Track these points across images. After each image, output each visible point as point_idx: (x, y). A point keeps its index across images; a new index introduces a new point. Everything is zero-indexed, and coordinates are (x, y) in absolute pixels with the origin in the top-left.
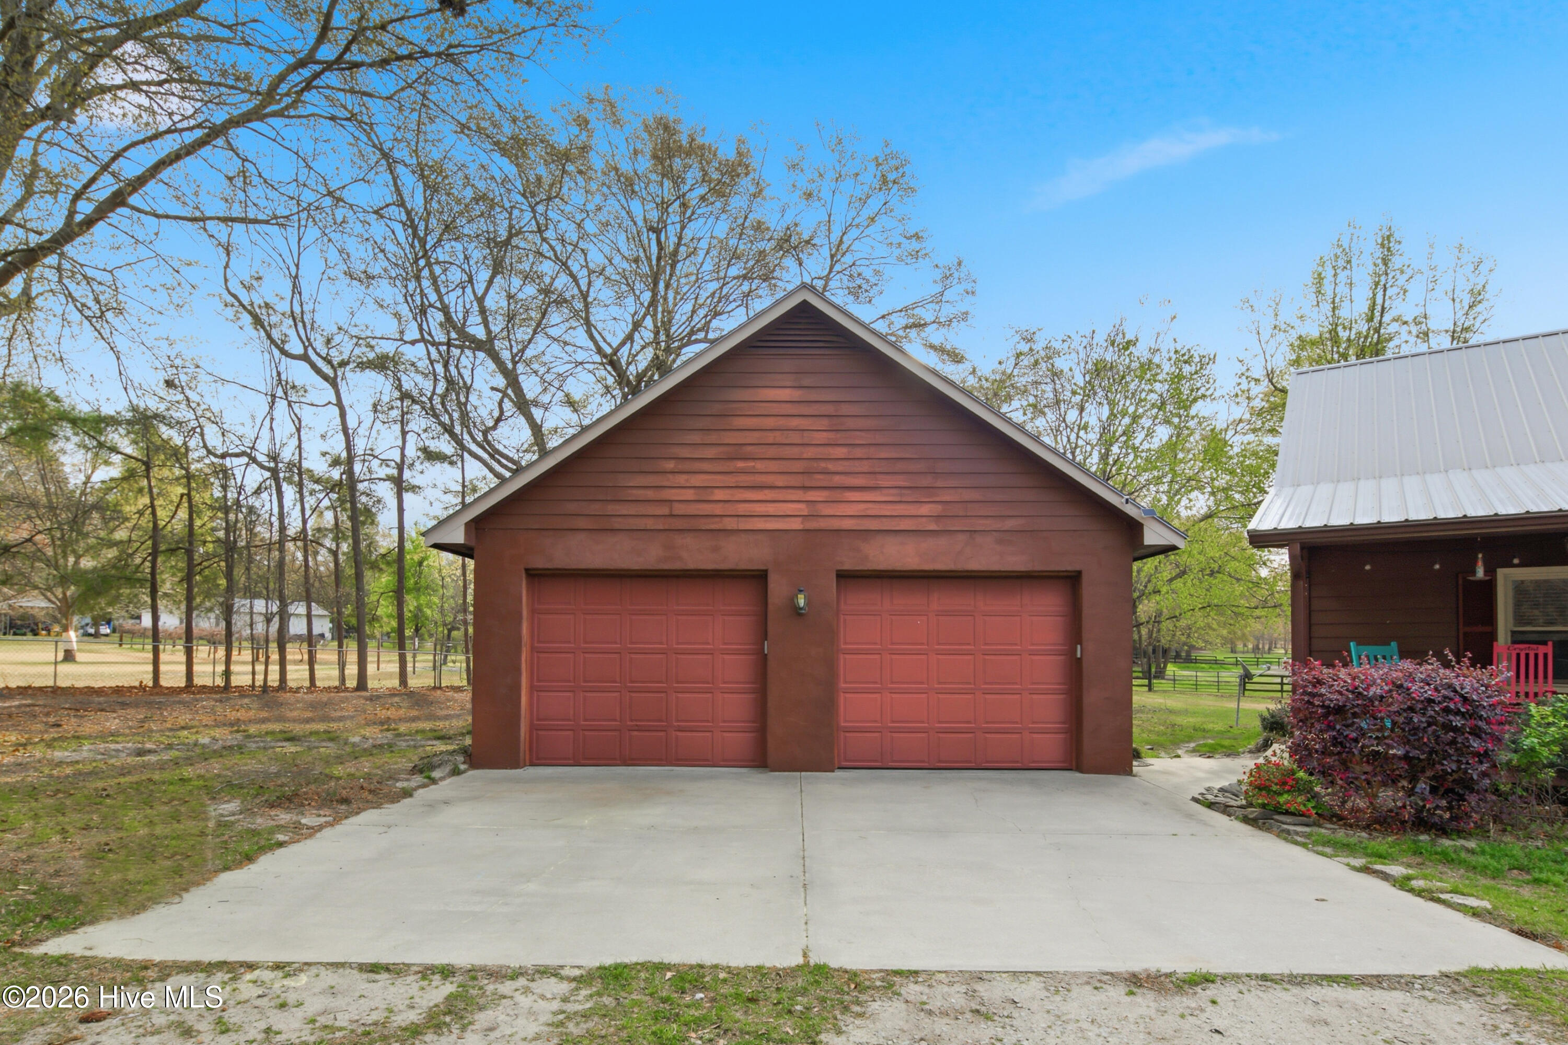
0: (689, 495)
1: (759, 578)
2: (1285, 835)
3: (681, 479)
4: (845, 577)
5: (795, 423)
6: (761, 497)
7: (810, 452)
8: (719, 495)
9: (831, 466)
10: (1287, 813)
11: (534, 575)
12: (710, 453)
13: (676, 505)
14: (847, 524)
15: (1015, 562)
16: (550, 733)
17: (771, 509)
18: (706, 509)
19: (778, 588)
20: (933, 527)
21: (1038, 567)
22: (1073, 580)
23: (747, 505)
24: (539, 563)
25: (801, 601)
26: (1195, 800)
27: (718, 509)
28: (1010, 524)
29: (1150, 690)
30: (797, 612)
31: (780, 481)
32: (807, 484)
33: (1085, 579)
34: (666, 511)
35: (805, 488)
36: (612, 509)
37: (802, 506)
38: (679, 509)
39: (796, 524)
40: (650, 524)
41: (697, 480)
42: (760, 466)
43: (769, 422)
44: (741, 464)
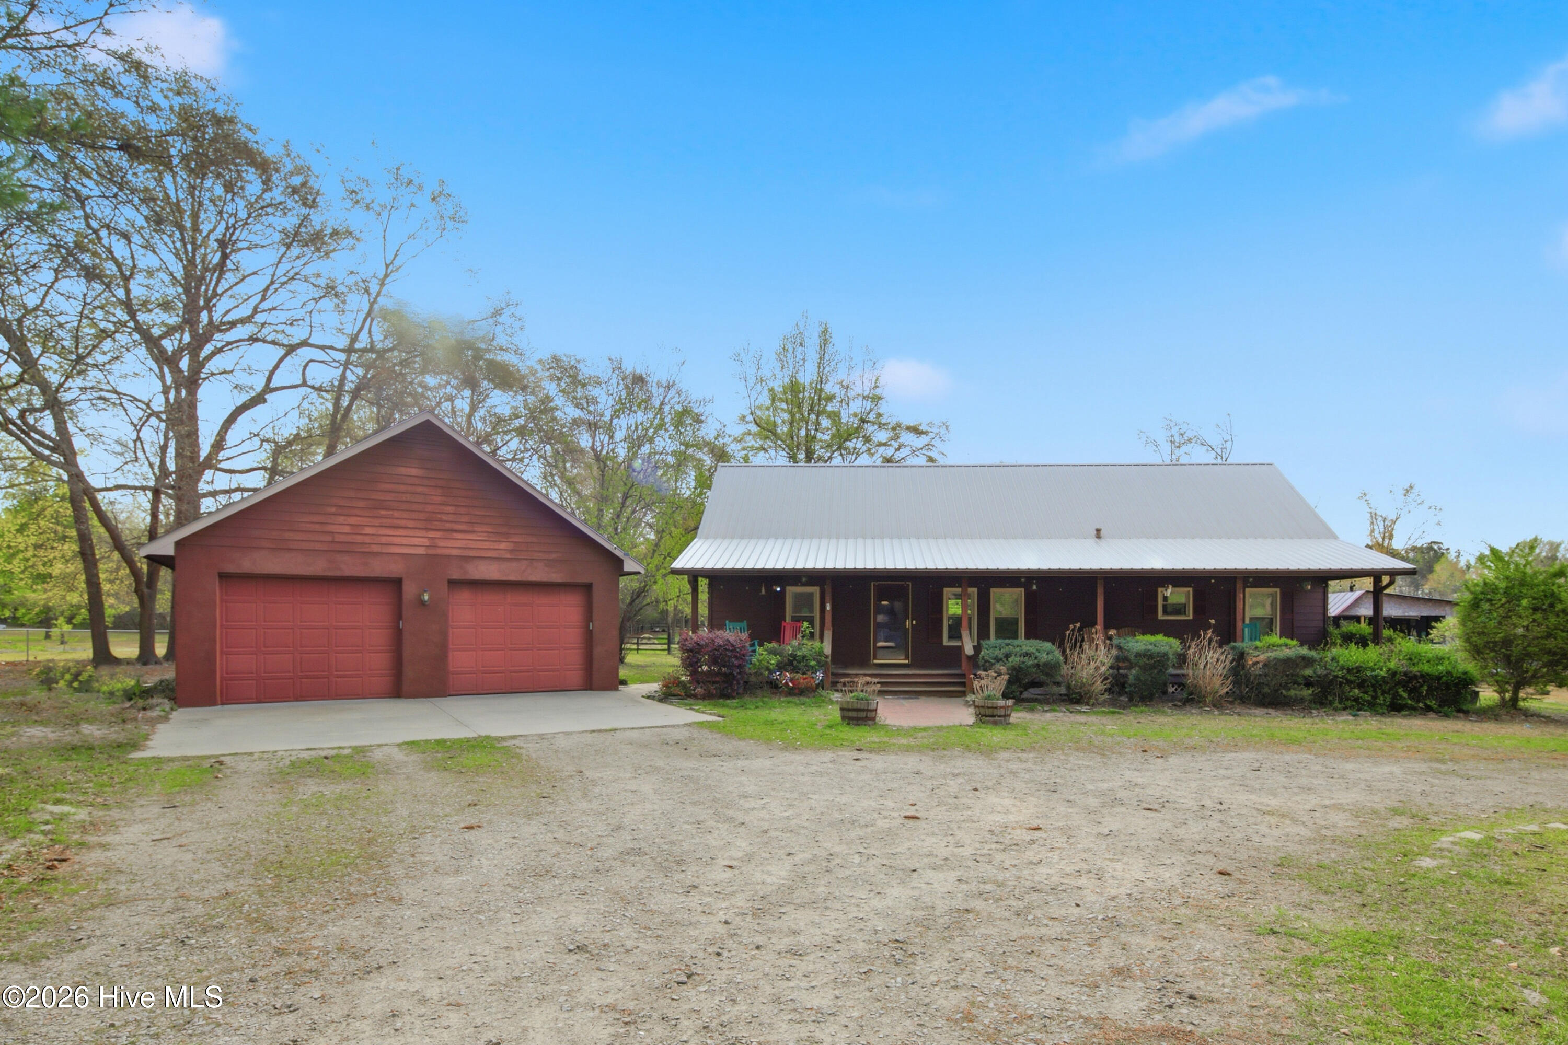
0: (347, 529)
1: (396, 583)
2: (671, 704)
3: (341, 519)
4: (454, 584)
5: (419, 489)
6: (398, 533)
7: (429, 508)
8: (368, 530)
9: (444, 517)
10: (674, 696)
11: (224, 577)
12: (361, 504)
13: (336, 536)
14: (455, 552)
15: (556, 577)
16: (236, 682)
17: (405, 541)
18: (359, 539)
19: (409, 590)
20: (508, 556)
21: (569, 580)
22: (587, 588)
23: (388, 538)
24: (231, 568)
25: (426, 597)
26: (643, 697)
27: (367, 540)
28: (554, 556)
29: (669, 653)
30: (422, 603)
31: (410, 524)
32: (429, 527)
33: (595, 588)
34: (329, 538)
35: (427, 529)
36: (288, 535)
37: (425, 540)
38: (339, 538)
39: (421, 551)
40: (318, 546)
41: (353, 520)
42: (396, 514)
43: (402, 488)
44: (383, 512)
